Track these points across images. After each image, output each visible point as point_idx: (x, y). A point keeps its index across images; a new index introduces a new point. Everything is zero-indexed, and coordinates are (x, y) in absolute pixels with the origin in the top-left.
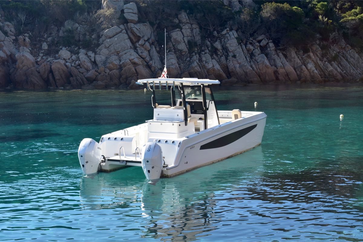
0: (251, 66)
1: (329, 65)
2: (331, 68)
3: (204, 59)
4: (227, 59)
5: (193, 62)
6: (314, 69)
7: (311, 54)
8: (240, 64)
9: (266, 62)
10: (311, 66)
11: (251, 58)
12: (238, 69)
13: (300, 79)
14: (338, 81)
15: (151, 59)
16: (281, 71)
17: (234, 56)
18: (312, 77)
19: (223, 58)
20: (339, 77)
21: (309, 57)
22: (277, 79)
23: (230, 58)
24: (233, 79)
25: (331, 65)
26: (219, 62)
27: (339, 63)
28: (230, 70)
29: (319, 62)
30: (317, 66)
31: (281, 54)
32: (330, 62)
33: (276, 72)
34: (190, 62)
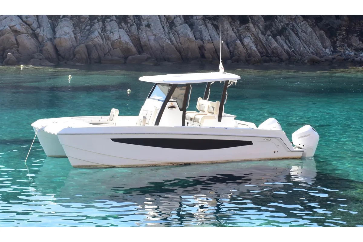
0: (170, 39)
1: (273, 41)
2: (275, 44)
3: (108, 28)
4: (138, 29)
5: (93, 31)
6: (252, 44)
7: (251, 26)
8: (155, 35)
9: (190, 34)
10: (248, 41)
11: (171, 28)
12: (152, 43)
13: (231, 58)
14: (281, 60)
15: (39, 27)
16: (208, 46)
17: (148, 26)
18: (249, 55)
19: (134, 28)
20: (285, 56)
21: (248, 29)
22: (203, 56)
23: (143, 27)
24: (145, 55)
25: (276, 41)
26: (129, 33)
27: (287, 39)
28: (143, 44)
29: (261, 36)
30: (257, 41)
31: (209, 25)
32: (274, 36)
33: (201, 48)
34: (90, 32)
